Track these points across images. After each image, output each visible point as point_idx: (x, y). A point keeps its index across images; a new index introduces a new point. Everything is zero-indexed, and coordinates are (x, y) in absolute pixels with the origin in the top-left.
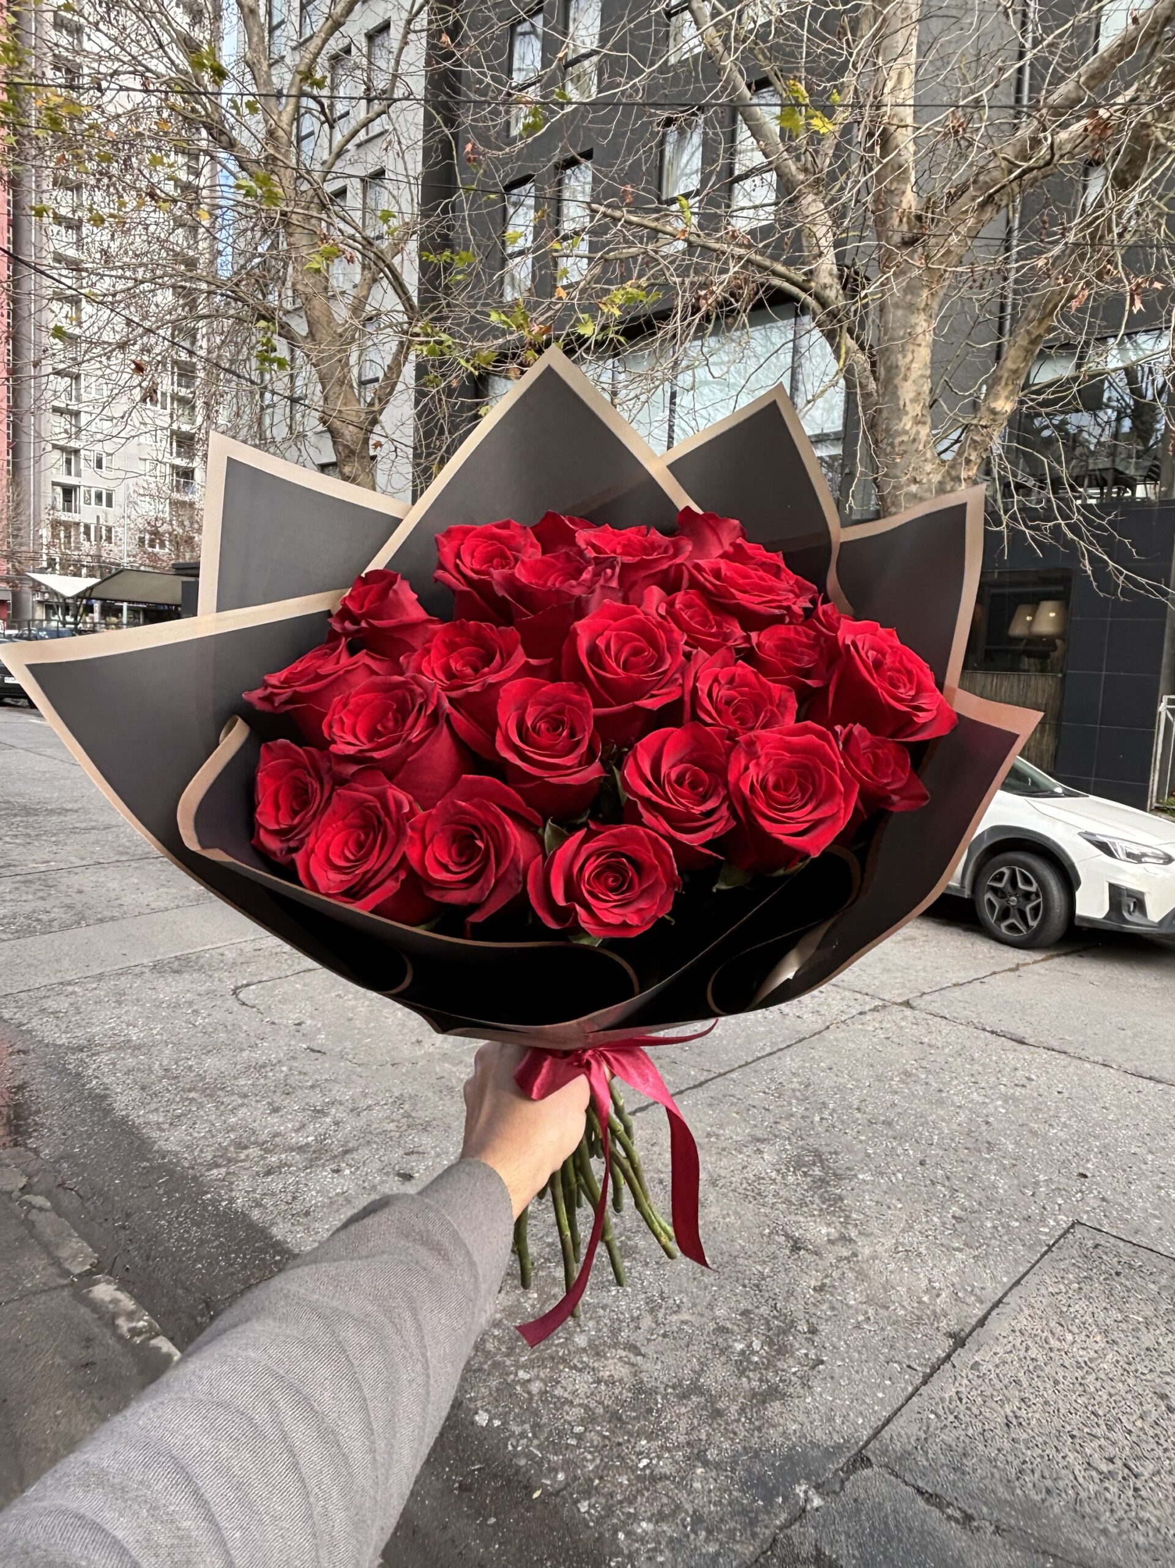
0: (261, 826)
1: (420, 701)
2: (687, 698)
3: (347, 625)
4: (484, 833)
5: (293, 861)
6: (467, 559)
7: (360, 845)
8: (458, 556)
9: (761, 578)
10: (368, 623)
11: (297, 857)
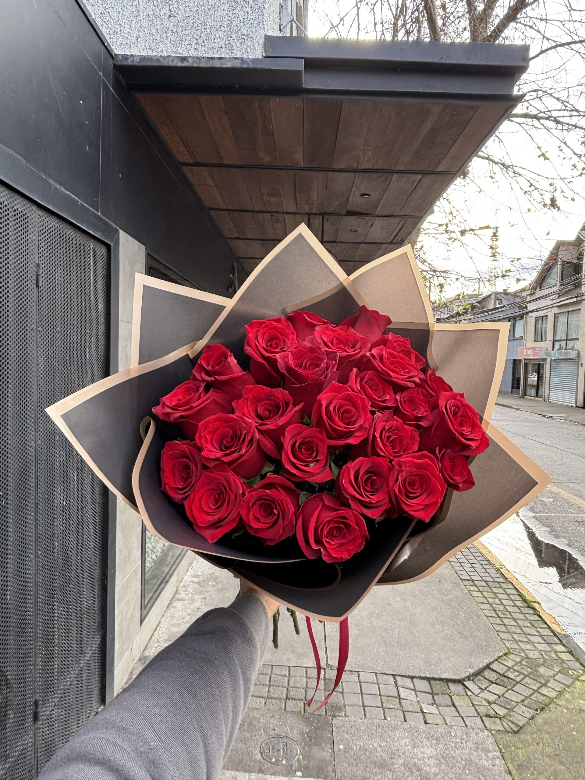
0: (166, 484)
1: (244, 432)
2: (370, 440)
3: (203, 375)
4: (278, 507)
5: (183, 505)
6: (260, 340)
7: (216, 501)
8: (257, 338)
9: (401, 358)
10: (214, 377)
11: (185, 503)
